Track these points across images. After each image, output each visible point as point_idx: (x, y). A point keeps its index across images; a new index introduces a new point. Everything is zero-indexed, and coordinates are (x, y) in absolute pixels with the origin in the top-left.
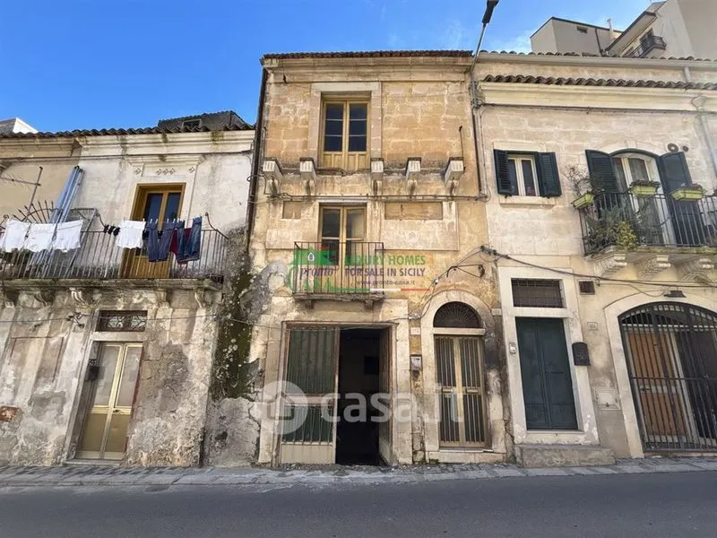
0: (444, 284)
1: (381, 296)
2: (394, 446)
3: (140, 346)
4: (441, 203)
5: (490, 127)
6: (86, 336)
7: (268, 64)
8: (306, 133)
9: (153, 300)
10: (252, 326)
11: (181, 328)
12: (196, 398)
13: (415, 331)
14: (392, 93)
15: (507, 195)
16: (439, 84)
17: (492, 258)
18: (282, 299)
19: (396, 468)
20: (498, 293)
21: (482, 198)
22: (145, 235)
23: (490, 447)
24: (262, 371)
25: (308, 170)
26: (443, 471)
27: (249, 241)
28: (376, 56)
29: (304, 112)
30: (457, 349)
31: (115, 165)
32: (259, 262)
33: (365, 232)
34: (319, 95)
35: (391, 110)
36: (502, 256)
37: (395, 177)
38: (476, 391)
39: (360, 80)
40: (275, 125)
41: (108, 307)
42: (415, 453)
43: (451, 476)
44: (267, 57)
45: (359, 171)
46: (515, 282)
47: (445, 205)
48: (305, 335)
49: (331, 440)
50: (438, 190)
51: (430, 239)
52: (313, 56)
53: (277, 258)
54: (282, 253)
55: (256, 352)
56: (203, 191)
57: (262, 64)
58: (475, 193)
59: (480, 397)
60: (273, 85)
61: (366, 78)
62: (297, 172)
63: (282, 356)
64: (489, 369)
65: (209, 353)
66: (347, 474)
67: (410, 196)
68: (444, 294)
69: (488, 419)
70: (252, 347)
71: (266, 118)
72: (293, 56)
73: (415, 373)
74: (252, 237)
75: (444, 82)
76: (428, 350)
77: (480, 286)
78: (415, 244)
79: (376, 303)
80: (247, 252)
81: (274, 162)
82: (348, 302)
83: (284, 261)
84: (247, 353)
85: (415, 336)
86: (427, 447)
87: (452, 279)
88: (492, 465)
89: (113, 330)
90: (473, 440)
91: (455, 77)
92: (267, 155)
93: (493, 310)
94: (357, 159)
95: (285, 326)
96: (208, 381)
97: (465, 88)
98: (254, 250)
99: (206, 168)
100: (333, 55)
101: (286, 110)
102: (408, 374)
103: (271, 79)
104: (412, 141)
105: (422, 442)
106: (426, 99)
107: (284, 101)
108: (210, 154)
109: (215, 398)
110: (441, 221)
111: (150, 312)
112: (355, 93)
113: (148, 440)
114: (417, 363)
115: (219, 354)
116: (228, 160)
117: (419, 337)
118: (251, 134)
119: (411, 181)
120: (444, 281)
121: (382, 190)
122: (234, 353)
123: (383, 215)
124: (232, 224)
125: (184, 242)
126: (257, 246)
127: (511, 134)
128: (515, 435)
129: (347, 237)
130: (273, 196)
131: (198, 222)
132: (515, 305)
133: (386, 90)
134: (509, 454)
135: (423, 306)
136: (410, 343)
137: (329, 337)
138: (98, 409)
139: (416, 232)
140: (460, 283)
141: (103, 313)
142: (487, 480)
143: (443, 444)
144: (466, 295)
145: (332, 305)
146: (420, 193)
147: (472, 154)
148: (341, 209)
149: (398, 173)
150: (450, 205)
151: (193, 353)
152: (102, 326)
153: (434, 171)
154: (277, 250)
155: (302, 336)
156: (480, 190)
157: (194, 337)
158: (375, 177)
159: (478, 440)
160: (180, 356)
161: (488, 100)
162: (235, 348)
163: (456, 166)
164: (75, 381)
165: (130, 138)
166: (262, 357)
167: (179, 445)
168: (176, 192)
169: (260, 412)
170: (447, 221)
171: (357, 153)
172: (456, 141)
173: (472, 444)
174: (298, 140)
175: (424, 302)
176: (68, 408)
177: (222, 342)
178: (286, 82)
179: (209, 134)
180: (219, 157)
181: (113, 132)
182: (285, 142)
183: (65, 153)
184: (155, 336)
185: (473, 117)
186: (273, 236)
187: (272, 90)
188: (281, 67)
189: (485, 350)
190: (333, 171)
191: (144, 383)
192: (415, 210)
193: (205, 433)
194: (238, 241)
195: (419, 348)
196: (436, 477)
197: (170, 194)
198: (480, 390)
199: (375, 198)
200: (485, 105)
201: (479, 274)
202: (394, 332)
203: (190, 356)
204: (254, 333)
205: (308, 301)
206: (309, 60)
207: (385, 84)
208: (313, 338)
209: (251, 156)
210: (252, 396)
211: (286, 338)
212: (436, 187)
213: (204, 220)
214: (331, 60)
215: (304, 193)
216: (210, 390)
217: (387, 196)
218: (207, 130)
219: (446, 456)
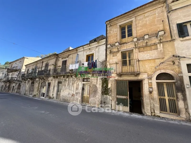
0: (159, 68)
1: (139, 73)
2: (145, 110)
3: (89, 84)
4: (157, 45)
5: (175, 17)
6: (81, 83)
7: (107, 23)
8: (117, 36)
9: (91, 76)
10: (108, 81)
11: (95, 81)
12: (99, 95)
13: (150, 81)
14: (139, 19)
15: (183, 37)
16: (154, 10)
17: (178, 58)
18: (114, 75)
19: (146, 115)
20: (181, 69)
21: (173, 40)
22: (88, 64)
23: (179, 115)
24: (111, 90)
25: (117, 45)
26: (161, 119)
27: (106, 63)
28: (133, 10)
29: (116, 31)
30: (165, 86)
31: (82, 52)
32: (108, 67)
33: (133, 56)
34: (119, 26)
35: (139, 23)
36: (182, 57)
37: (141, 41)
38: (173, 98)
39: (129, 18)
40: (109, 36)
41: (84, 78)
42: (152, 113)
43: (164, 121)
44: (106, 22)
45: (131, 42)
46: (188, 65)
47: (158, 45)
48: (120, 83)
49: (128, 106)
50: (155, 41)
51: (154, 56)
52: (116, 17)
53: (112, 66)
54: (113, 65)
55: (109, 86)
56: (97, 54)
57: (106, 23)
58: (170, 39)
59: (175, 100)
60: (108, 28)
61: (131, 17)
62: (115, 46)
63: (115, 87)
64: (178, 92)
65: (101, 86)
66: (132, 115)
67: (146, 45)
68: (159, 71)
69: (178, 107)
70: (109, 85)
71: (107, 35)
72: (112, 19)
73: (151, 92)
74: (107, 62)
75: (156, 9)
76: (155, 86)
77: (173, 67)
78: (148, 58)
79: (138, 74)
80: (106, 65)
81: (110, 45)
82: (130, 75)
83: (114, 66)
84: (108, 86)
85: (150, 82)
86: (156, 112)
87: (162, 66)
88: (180, 121)
89: (85, 82)
90: (173, 112)
91: (160, 6)
92: (108, 44)
93: (179, 74)
94: (130, 39)
95: (115, 80)
96: (101, 91)
97: (164, 8)
98: (107, 65)
99: (97, 49)
100: (121, 15)
101: (112, 32)
102: (148, 92)
103: (108, 26)
104: (146, 30)
105: (154, 110)
106: (150, 16)
107: (111, 30)
108: (98, 46)
109: (102, 95)
110: (157, 50)
111: (90, 78)
112: (128, 22)
113: (92, 102)
114: (151, 90)
115: (102, 86)
116: (101, 46)
117: (151, 83)
118: (105, 40)
119: (146, 41)
120: (159, 67)
121: (137, 45)
122: (105, 86)
123: (138, 51)
124: (103, 60)
125: (94, 65)
126: (108, 64)
127: (185, 16)
128: (190, 113)
129: (129, 59)
130: (110, 52)
131: (96, 61)
132: (188, 73)
133: (137, 18)
134: (188, 119)
135: (152, 74)
136: (149, 84)
137: (126, 83)
138: (84, 95)
139: (149, 55)
140: (165, 67)
141: (83, 79)
142: (177, 124)
143: (161, 112)
144: (167, 70)
145: (126, 76)
146: (149, 43)
147: (168, 28)
148: (127, 52)
149: (142, 39)
150: (160, 45)
151: (98, 86)
152: (83, 81)
153: (154, 36)
154: (112, 64)
155: (119, 83)
156: (172, 38)
157: (98, 83)
158: (135, 43)
159: (174, 113)
160: (96, 87)
161: (174, 8)
162: (105, 85)
163: (161, 33)
164: (81, 90)
165: (84, 47)
166: (111, 87)
167: (97, 103)
168: (92, 55)
169: (112, 98)
170: (159, 50)
171: (130, 37)
172: (162, 25)
173: (173, 114)
174: (115, 38)
175: (152, 73)
176: (80, 95)
177: (103, 84)
178: (111, 26)
179: (97, 42)
180: (99, 46)
181: (82, 46)
182: (112, 39)
183: (76, 52)
184: (91, 83)
185: (168, 16)
186: (111, 61)
187: (108, 29)
188: (110, 23)
189: (176, 87)
190: (124, 43)
191: (91, 91)
192: (148, 48)
193: (101, 101)
194: (104, 63)
195: (152, 85)
196: (159, 120)
197: (92, 56)
198: (175, 98)
199: (136, 48)
200: (172, 10)
201: (172, 64)
202: (143, 82)
203: (97, 86)
204: (109, 82)
205: (120, 75)
206: (116, 19)
207: (136, 17)
208: (122, 83)
209: (105, 45)
210: (110, 95)
211: (116, 83)
212: (155, 40)
213: (97, 60)
214: (121, 17)
215: (117, 50)
216: (101, 93)
217: (139, 46)
218: (97, 41)
219: (162, 115)
